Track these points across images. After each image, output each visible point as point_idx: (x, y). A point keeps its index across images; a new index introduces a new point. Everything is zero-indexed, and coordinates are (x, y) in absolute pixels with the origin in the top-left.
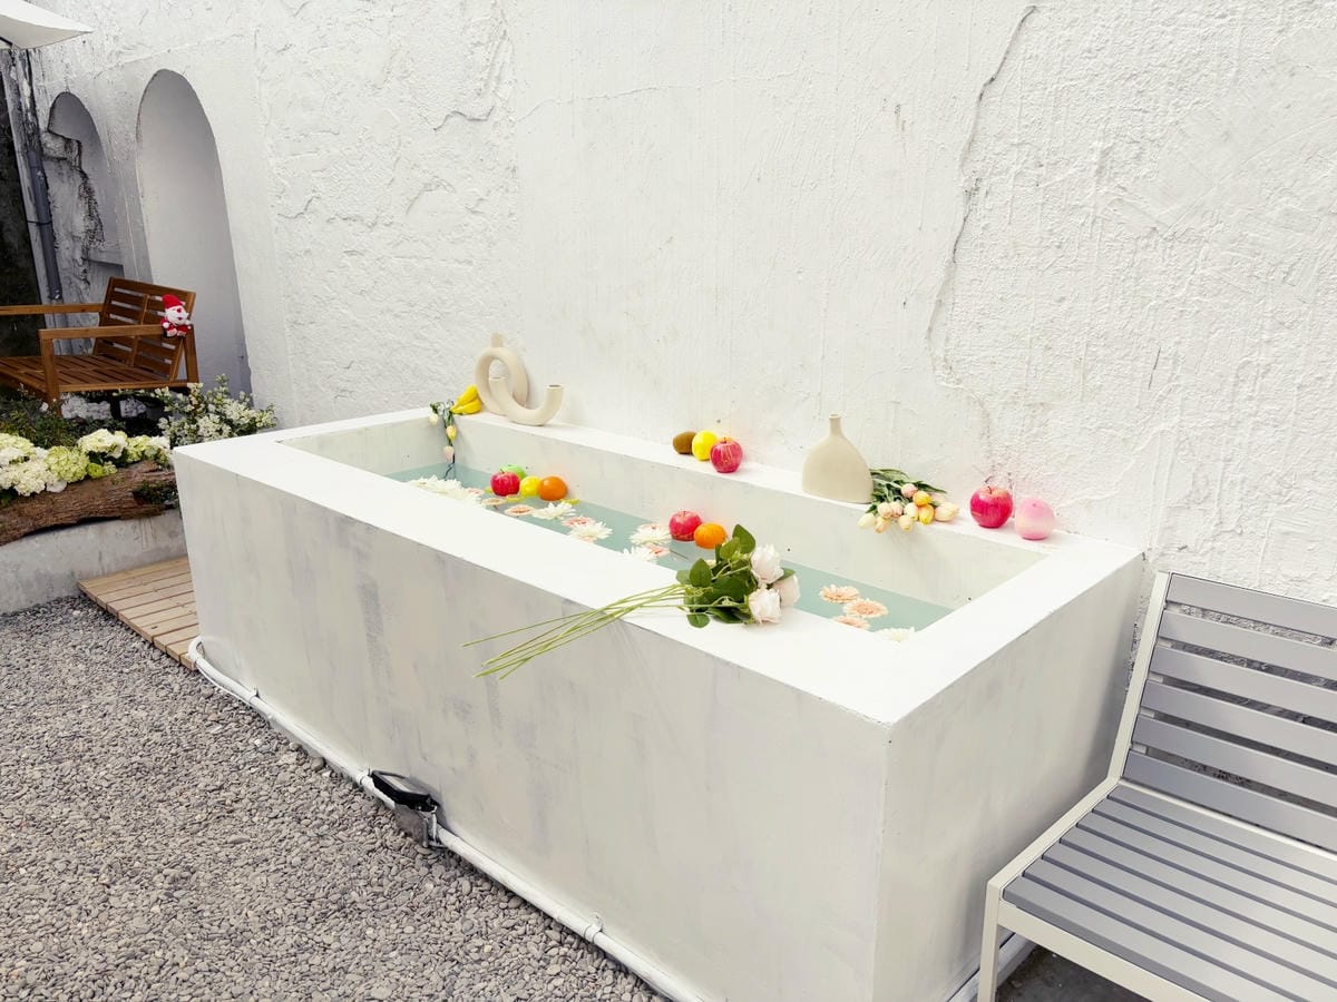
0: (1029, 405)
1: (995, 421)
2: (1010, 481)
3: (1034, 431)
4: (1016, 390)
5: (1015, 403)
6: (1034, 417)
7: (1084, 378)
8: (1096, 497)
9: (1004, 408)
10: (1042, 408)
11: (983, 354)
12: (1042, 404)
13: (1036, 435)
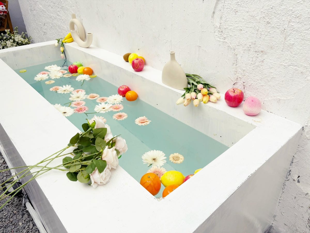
0: (256, 52)
1: (239, 58)
2: (244, 85)
3: (257, 64)
4: (250, 44)
5: (249, 50)
6: (257, 57)
7: (285, 39)
8: (283, 98)
9: (244, 52)
10: (262, 53)
11: (237, 25)
12: (262, 52)
13: (258, 66)
